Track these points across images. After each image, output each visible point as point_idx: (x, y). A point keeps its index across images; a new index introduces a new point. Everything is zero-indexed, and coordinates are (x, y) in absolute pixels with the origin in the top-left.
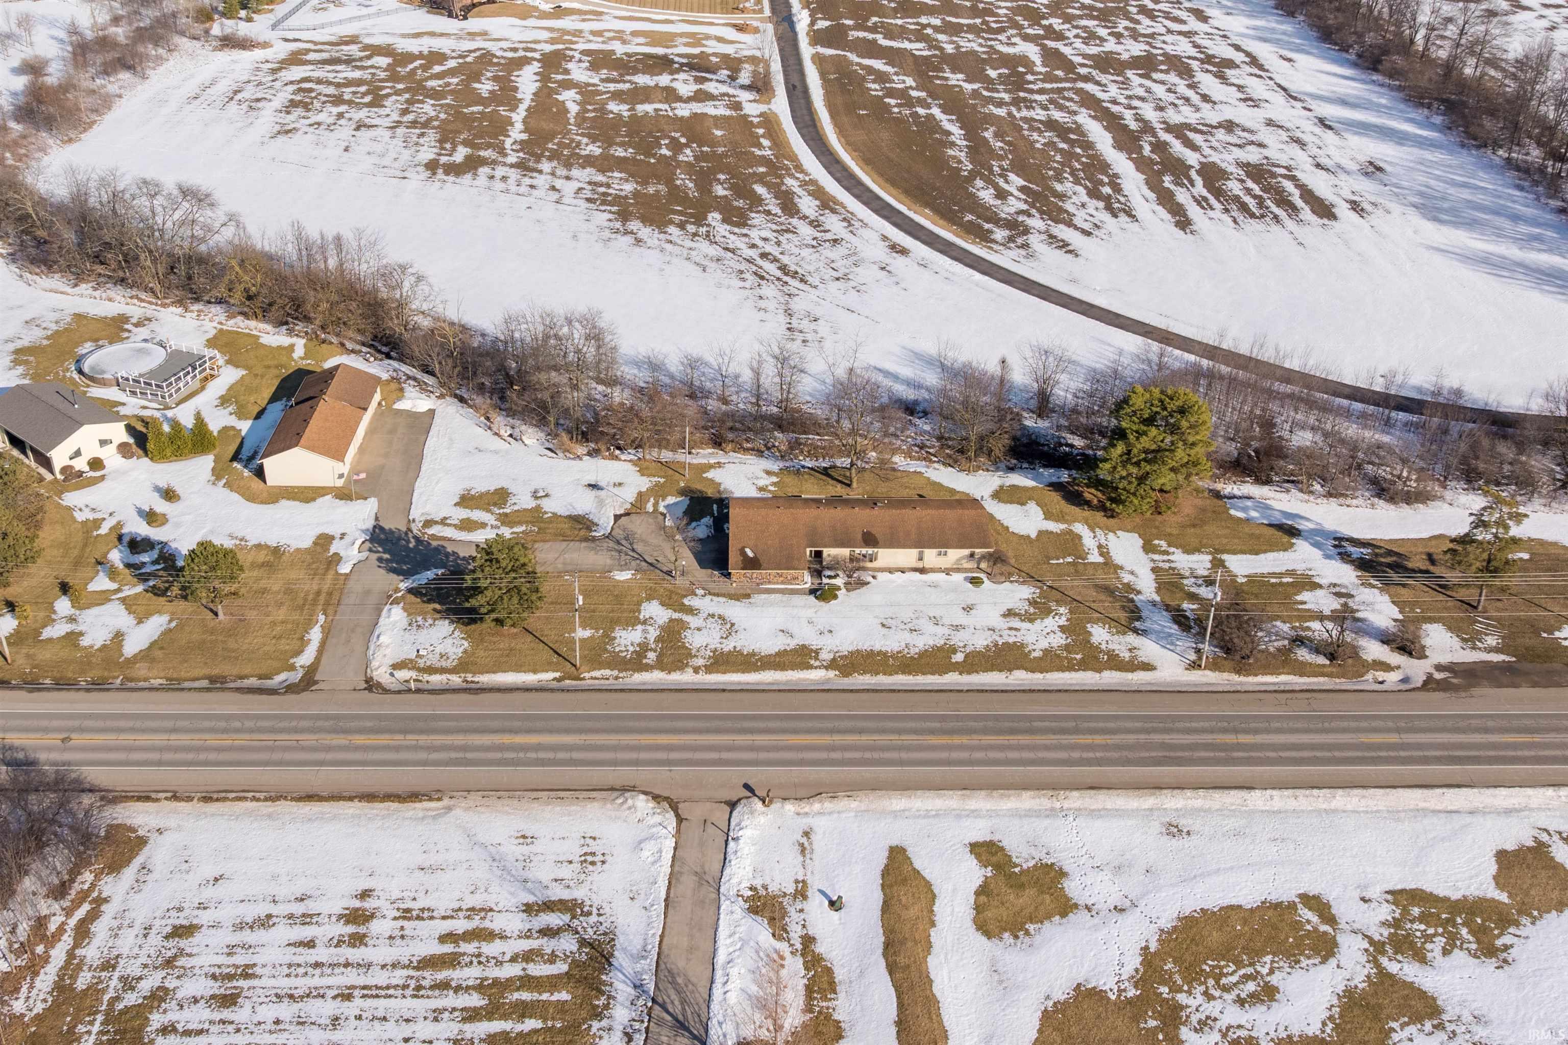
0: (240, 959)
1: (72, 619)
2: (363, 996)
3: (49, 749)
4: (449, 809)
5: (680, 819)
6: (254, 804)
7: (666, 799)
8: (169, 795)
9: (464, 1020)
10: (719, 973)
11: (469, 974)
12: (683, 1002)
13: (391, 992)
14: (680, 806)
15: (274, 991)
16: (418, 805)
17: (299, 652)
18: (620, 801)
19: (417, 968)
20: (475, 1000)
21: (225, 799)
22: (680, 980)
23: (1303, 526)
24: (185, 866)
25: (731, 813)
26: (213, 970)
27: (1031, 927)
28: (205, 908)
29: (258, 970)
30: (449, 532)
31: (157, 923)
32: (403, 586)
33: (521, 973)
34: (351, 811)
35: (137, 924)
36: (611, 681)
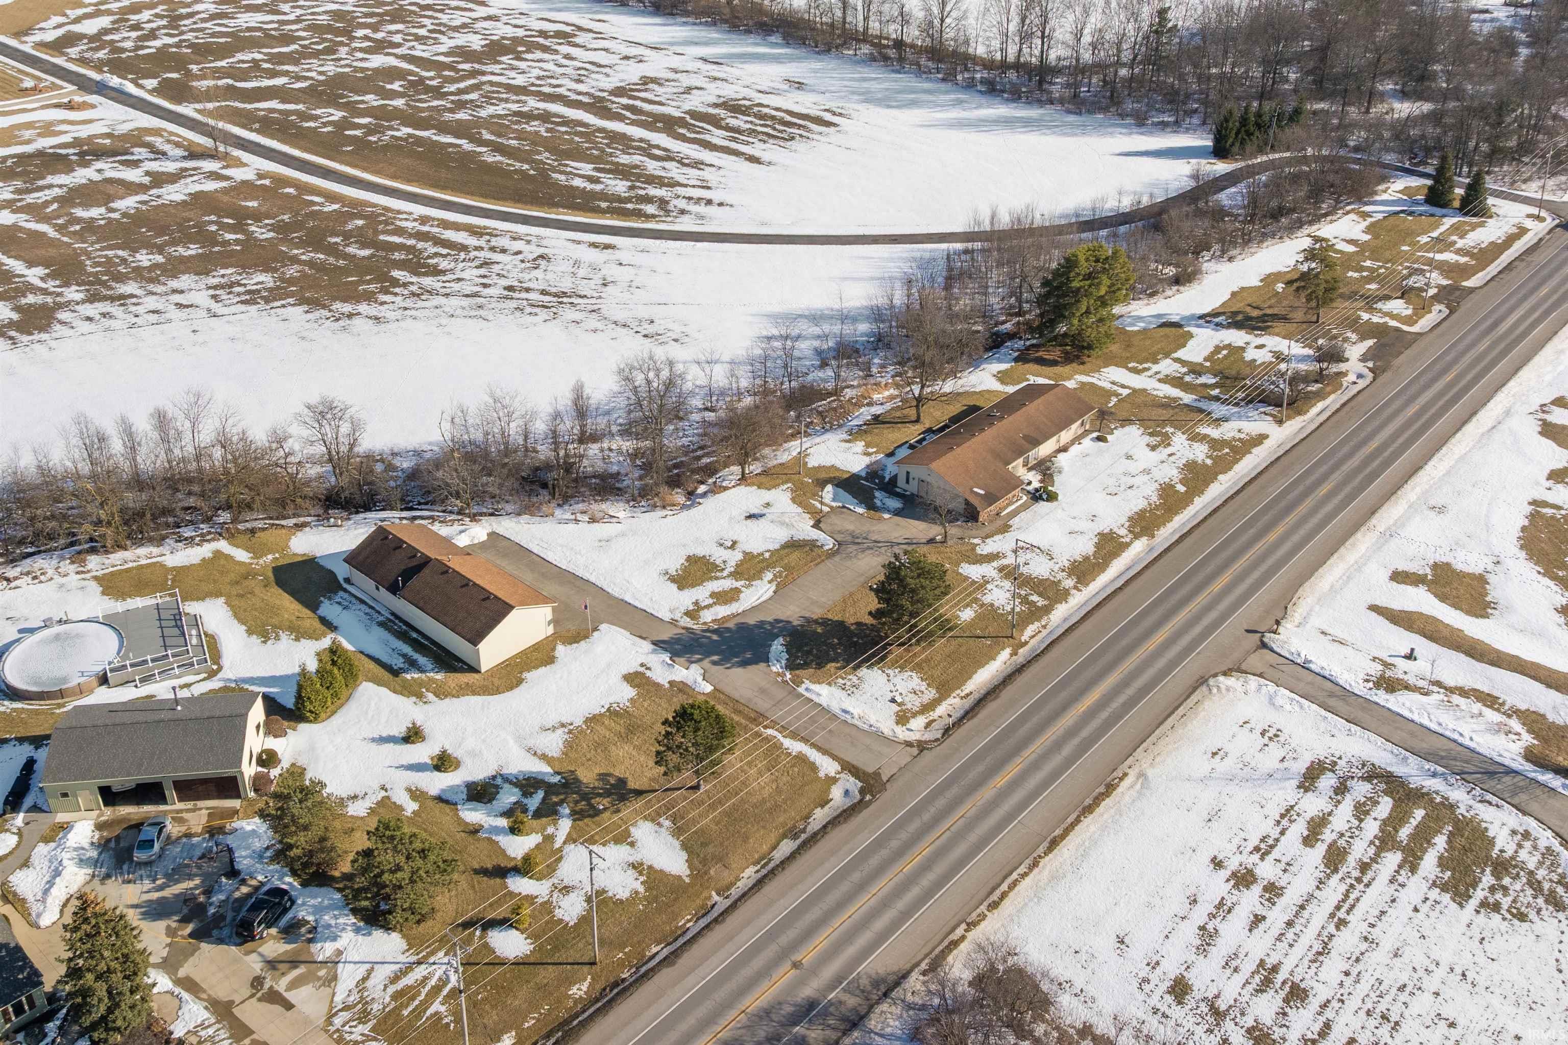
0: (1248, 967)
1: (566, 890)
2: (1348, 913)
3: (801, 982)
4: (1141, 775)
5: (1261, 675)
6: (1028, 880)
7: (1230, 670)
8: (963, 926)
9: (1413, 870)
10: (1448, 733)
11: (1360, 850)
12: (1467, 762)
13: (1353, 896)
14: (1244, 667)
15: (1306, 962)
16: (1120, 790)
17: (813, 767)
18: (1215, 690)
19: (1336, 870)
20: (1393, 859)
21: (1004, 896)
22: (1443, 754)
23: (1175, 319)
24: (1083, 956)
25: (1272, 650)
26: (1250, 988)
27: (1488, 599)
28: (1158, 963)
29: (1270, 962)
30: (722, 611)
31: (1154, 1001)
32: (776, 668)
33: (1378, 823)
34: (1093, 828)
35: (1144, 1017)
36: (1045, 632)
